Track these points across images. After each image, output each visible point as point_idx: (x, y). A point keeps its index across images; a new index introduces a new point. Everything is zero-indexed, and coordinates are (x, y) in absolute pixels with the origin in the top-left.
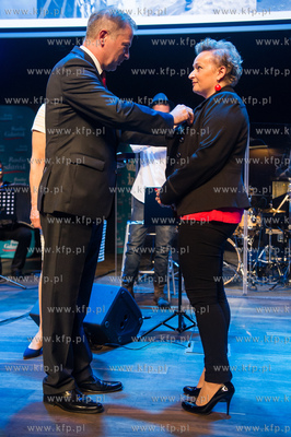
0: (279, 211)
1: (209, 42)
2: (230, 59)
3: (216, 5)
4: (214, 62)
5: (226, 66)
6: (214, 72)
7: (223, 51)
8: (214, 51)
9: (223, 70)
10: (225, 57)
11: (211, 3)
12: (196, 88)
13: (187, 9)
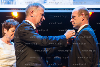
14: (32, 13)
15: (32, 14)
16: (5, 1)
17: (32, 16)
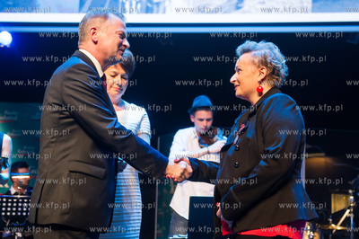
0: (339, 228)
1: (249, 44)
2: (269, 59)
3: (268, 5)
4: (253, 63)
5: (266, 66)
6: (254, 73)
7: (263, 52)
8: (253, 53)
9: (264, 71)
10: (265, 57)
11: (263, 3)
12: (239, 92)
13: (238, 8)
14: (94, 33)
15: (94, 36)
16: (139, 5)
17: (96, 40)
